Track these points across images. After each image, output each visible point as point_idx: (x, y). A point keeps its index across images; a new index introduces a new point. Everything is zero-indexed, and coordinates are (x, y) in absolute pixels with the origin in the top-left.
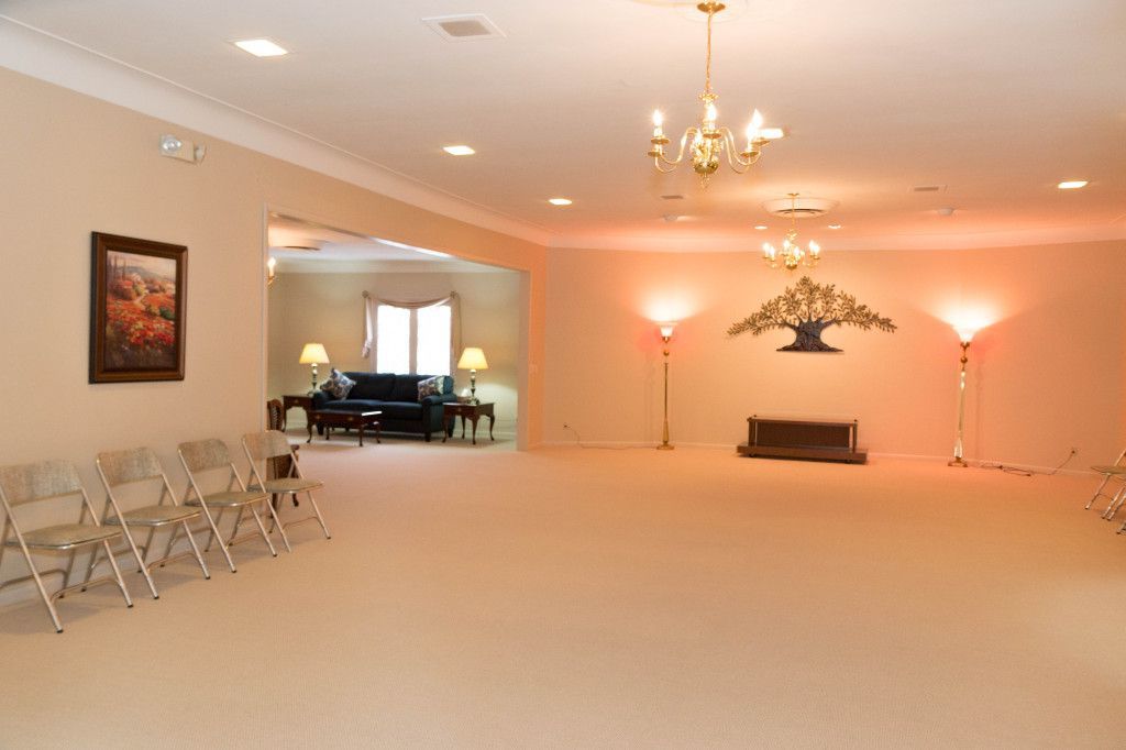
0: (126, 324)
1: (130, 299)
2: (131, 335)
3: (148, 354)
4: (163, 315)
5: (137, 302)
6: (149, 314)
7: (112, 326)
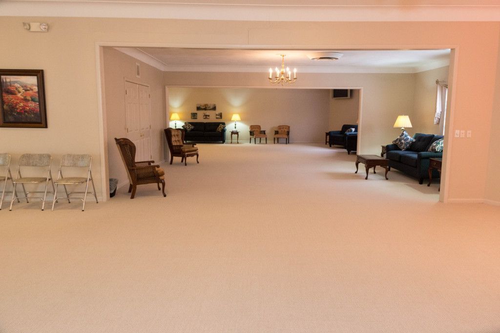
0: (14, 105)
1: (16, 94)
2: (17, 109)
3: (26, 116)
4: (33, 100)
5: (19, 95)
6: (25, 100)
7: (7, 105)
